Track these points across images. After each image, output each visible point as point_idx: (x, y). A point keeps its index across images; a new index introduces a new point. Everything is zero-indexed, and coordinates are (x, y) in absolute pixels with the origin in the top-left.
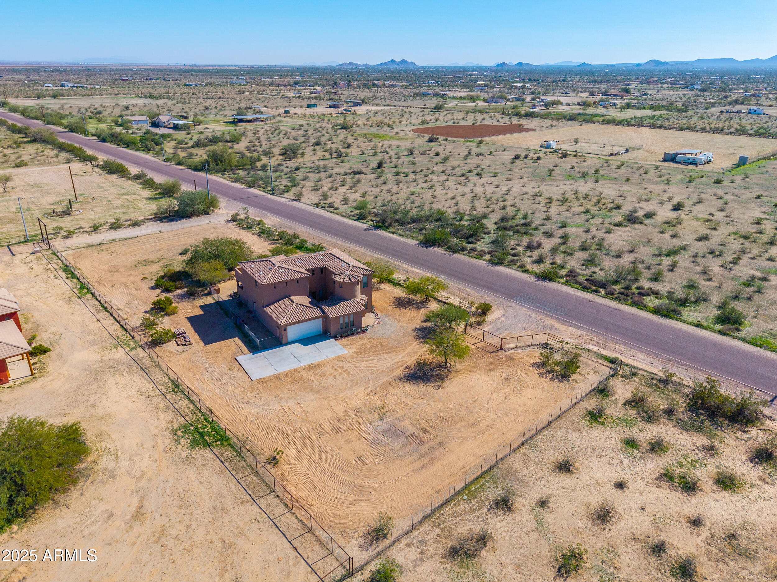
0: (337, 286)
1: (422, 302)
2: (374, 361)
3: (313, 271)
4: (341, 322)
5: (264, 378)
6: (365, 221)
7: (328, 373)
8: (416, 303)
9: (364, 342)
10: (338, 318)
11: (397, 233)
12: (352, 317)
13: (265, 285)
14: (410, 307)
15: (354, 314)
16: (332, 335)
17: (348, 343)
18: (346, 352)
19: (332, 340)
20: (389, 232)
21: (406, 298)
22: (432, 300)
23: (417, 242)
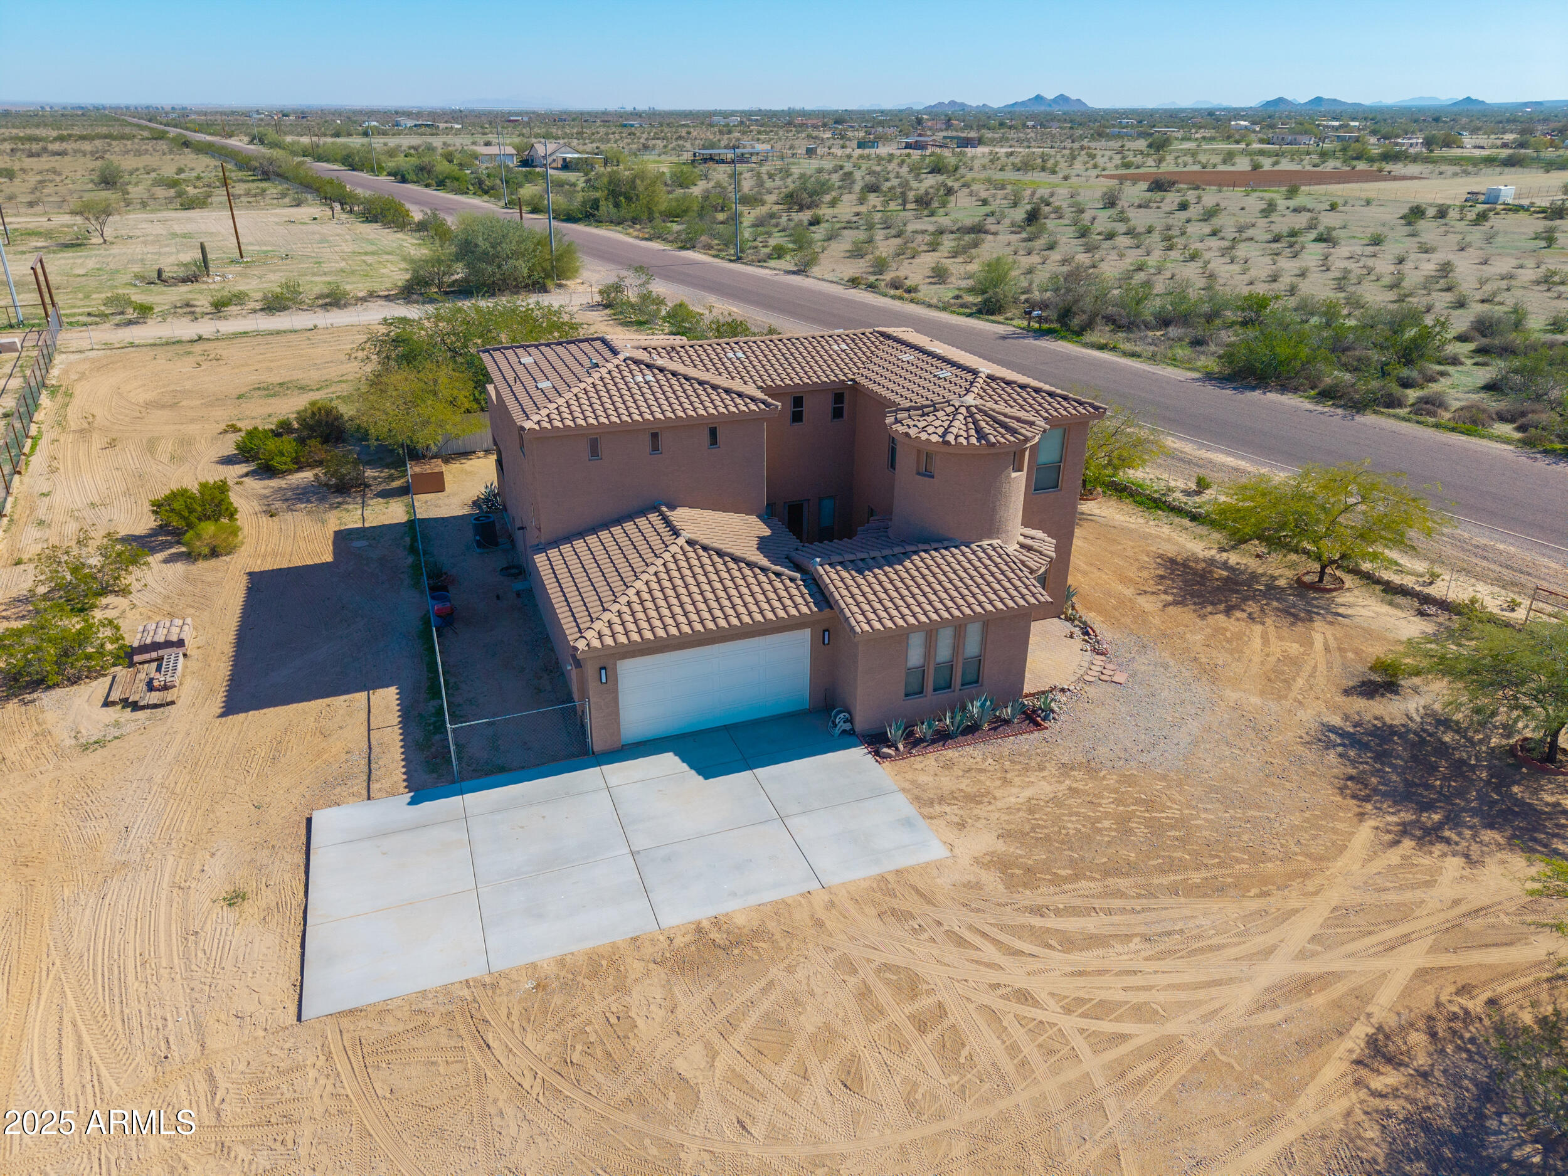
0: (906, 462)
1: (1301, 587)
2: (1118, 956)
3: (798, 401)
4: (915, 656)
5: (382, 1011)
6: (1000, 318)
7: (809, 1022)
8: (1272, 591)
9: (1042, 787)
10: (899, 637)
11: (1114, 349)
12: (973, 635)
13: (543, 437)
14: (1252, 607)
15: (989, 622)
16: (861, 722)
17: (947, 782)
18: (936, 851)
19: (858, 755)
20: (1086, 345)
21: (1212, 562)
22: (1349, 580)
23: (1196, 375)
